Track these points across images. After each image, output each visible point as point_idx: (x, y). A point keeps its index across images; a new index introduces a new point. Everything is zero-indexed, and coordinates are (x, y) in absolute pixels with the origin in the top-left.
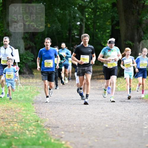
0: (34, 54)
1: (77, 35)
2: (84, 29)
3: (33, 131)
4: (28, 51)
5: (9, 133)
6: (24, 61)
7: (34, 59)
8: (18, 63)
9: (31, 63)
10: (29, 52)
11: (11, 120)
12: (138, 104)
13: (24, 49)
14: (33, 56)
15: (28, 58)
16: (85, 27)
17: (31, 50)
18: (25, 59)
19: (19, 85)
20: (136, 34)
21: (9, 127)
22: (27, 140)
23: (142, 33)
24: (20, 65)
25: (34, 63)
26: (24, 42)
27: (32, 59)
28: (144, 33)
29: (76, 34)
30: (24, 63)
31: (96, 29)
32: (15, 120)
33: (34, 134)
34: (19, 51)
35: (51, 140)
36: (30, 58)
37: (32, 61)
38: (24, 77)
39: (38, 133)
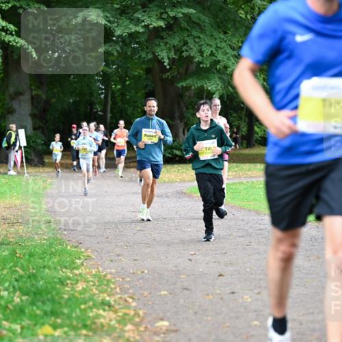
0: (45, 135)
1: (100, 111)
2: (110, 102)
3: (43, 235)
4: (38, 131)
5: (13, 238)
6: (31, 144)
7: (45, 142)
8: (24, 147)
9: (40, 147)
10: (39, 133)
11: (15, 221)
12: (180, 200)
13: (32, 129)
14: (44, 138)
15: (37, 140)
16: (111, 100)
17: (41, 130)
18: (33, 142)
19: (26, 175)
20: (176, 110)
21: (12, 230)
22: (35, 247)
23: (184, 109)
24: (26, 149)
25: (45, 148)
26: (32, 119)
27: (43, 142)
28: (187, 108)
29: (99, 109)
30: (32, 147)
31: (125, 104)
32: (20, 221)
33: (44, 239)
34: (25, 131)
35: (66, 247)
36: (39, 141)
37: (42, 144)
38: (31, 166)
39: (50, 237)
